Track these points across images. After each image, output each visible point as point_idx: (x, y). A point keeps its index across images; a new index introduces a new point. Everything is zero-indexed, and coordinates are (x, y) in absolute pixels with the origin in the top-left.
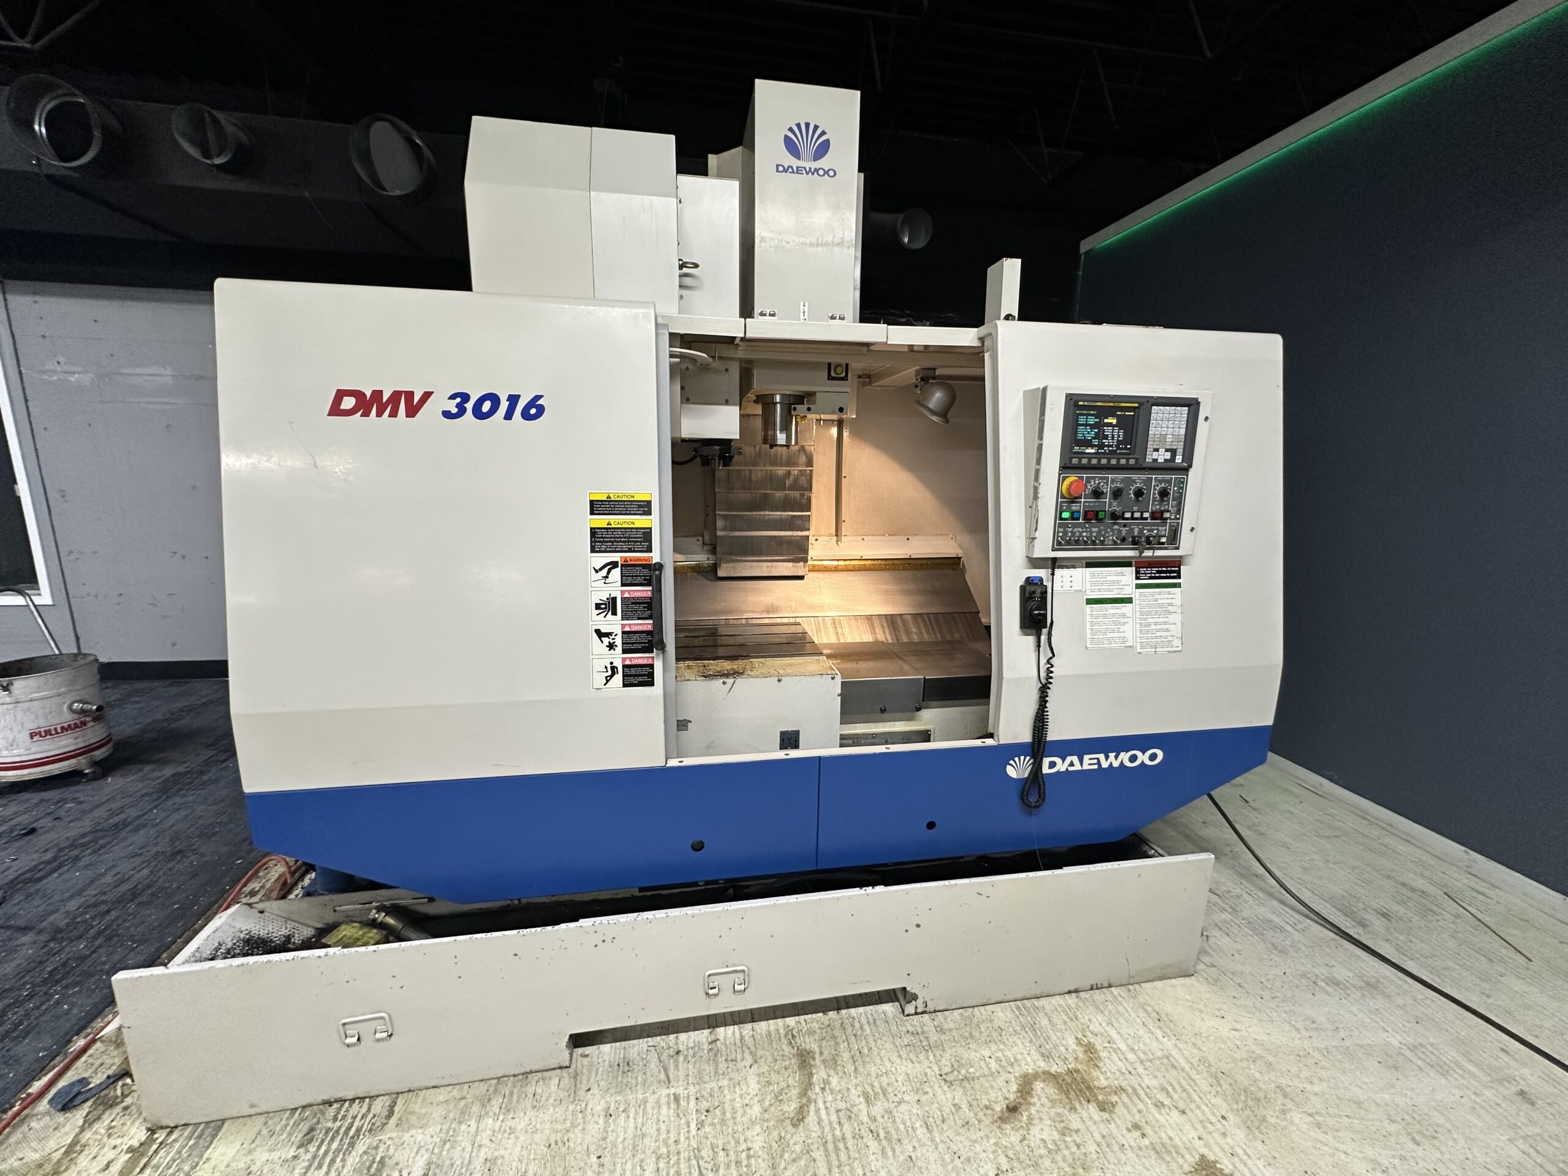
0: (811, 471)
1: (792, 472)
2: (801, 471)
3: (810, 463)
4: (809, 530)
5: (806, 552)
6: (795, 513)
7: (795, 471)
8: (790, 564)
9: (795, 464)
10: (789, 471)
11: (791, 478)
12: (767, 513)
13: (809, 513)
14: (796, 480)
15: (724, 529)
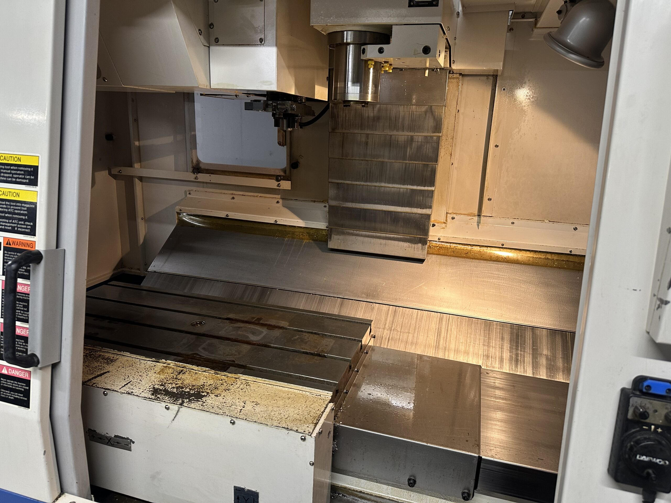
0: (439, 137)
1: (416, 139)
2: (426, 137)
3: (438, 127)
4: (430, 207)
5: (426, 232)
6: (415, 187)
7: (419, 136)
8: (406, 244)
9: (419, 129)
10: (412, 137)
11: (414, 145)
12: (383, 184)
13: (432, 188)
14: (419, 148)
15: (335, 199)
